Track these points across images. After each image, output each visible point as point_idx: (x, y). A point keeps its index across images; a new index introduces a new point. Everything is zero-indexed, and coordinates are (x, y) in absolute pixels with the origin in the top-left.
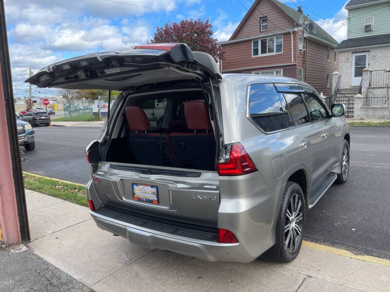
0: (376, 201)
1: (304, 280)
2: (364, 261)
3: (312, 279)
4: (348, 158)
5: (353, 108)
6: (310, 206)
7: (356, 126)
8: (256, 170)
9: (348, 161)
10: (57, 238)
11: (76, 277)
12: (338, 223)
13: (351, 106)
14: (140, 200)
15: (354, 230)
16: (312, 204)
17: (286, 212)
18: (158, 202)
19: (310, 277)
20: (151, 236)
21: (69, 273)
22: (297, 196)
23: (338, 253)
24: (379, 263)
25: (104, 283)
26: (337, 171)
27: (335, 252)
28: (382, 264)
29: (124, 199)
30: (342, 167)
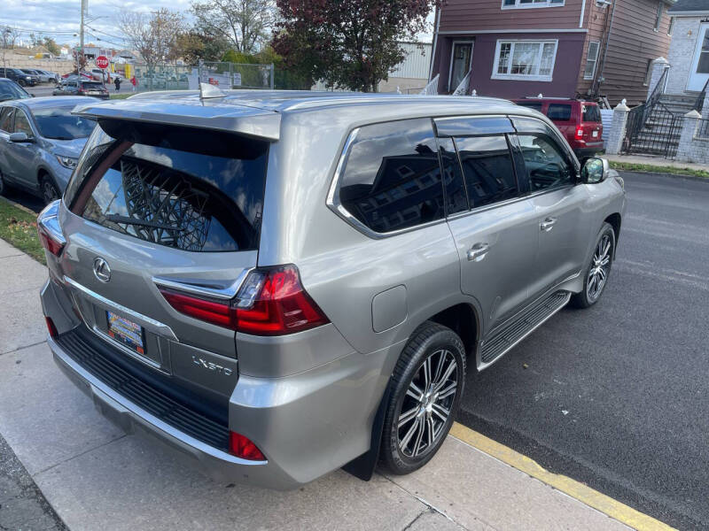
0: (633, 356)
1: (418, 517)
2: (553, 488)
3: (434, 516)
4: (610, 259)
5: (678, 137)
6: (482, 367)
7: (674, 177)
8: (326, 321)
9: (607, 267)
10: (18, 362)
11: (16, 451)
12: (542, 395)
13: (675, 132)
14: (118, 337)
15: (566, 412)
16: (488, 361)
17: (406, 386)
18: (145, 351)
19: (433, 511)
20: (124, 413)
21: (9, 441)
22: (444, 353)
23: (512, 462)
24: (580, 497)
25: (59, 472)
26: (574, 287)
27: (507, 460)
28: (585, 500)
29: (94, 328)
30: (587, 278)
